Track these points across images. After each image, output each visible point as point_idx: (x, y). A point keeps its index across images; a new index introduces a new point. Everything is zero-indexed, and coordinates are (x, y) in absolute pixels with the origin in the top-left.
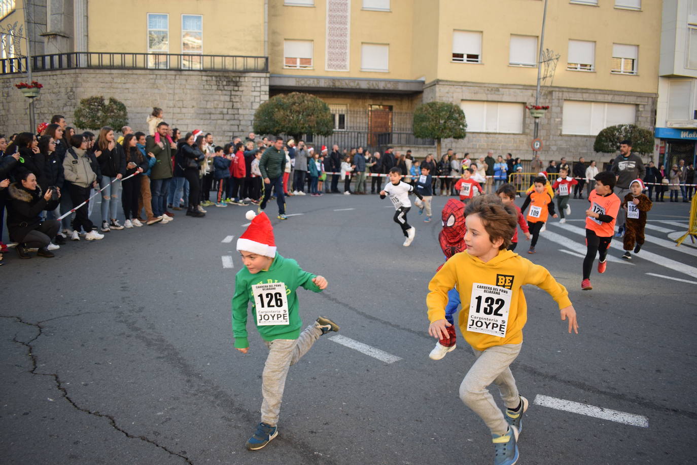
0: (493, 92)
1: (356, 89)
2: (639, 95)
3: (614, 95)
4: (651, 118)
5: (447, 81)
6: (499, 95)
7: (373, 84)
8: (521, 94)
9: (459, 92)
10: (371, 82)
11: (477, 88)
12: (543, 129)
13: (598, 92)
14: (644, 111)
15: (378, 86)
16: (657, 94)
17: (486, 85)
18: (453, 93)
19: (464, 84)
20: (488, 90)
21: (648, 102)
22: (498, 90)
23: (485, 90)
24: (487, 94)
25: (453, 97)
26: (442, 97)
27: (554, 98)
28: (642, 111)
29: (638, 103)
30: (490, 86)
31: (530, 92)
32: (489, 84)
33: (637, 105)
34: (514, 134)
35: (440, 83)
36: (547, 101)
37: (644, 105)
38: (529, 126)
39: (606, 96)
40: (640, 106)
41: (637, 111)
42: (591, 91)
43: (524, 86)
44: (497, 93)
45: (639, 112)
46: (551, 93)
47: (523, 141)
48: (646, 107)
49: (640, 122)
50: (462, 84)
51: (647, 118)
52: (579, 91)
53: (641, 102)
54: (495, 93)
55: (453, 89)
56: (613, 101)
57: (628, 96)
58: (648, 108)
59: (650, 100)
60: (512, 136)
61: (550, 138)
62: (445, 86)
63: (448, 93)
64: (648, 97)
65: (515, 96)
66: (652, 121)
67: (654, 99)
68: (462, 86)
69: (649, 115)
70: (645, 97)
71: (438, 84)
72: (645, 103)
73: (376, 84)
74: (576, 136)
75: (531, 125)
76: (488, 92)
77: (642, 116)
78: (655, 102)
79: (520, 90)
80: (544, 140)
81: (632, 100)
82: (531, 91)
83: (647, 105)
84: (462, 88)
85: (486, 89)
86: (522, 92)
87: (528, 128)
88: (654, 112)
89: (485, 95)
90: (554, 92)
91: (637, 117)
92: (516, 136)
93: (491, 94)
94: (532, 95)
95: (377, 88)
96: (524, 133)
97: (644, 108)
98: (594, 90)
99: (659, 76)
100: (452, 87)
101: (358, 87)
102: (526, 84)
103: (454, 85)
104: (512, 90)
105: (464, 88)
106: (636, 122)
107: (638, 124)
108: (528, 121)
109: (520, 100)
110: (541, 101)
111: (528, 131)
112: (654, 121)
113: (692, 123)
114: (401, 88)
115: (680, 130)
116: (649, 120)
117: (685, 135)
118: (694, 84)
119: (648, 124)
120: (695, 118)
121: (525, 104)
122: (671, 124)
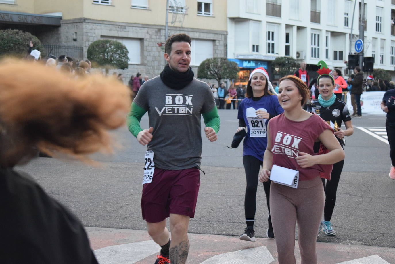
0: (122, 30)
1: (10, 22)
2: (216, 33)
3: (200, 32)
4: (224, 51)
5: (90, 19)
6: (126, 32)
7: (22, 18)
8: (140, 31)
9: (99, 29)
10: (21, 16)
11: (111, 26)
12: (156, 61)
13: (190, 30)
14: (219, 45)
15: (27, 21)
16: (227, 32)
17: (117, 24)
18: (95, 30)
19: (102, 22)
20: (118, 28)
21: (221, 38)
22: (125, 27)
23: (116, 28)
24: (118, 31)
25: (95, 33)
26: (88, 33)
27: (162, 34)
28: (218, 45)
29: (215, 39)
30: (120, 24)
31: (145, 30)
32: (119, 22)
33: (214, 41)
34: (137, 65)
35: (86, 21)
36: (158, 37)
37: (219, 40)
38: (146, 58)
39: (195, 33)
40: (217, 42)
41: (215, 45)
42: (186, 30)
43: (142, 24)
44: (124, 30)
45: (216, 47)
46: (160, 30)
47: (143, 71)
48: (221, 41)
49: (217, 54)
50: (101, 22)
51: (221, 51)
52: (178, 29)
53: (217, 38)
54: (123, 30)
55: (94, 26)
56: (200, 38)
57: (209, 33)
58: (222, 43)
59: (223, 36)
60: (136, 66)
61: (160, 68)
62: (90, 24)
63: (91, 29)
64: (222, 34)
65: (136, 33)
66: (225, 53)
67: (225, 35)
68: (101, 24)
69: (222, 48)
70: (220, 34)
71: (85, 22)
72: (221, 39)
73: (25, 18)
75: (148, 57)
76: (118, 29)
77: (218, 50)
78: (226, 39)
79: (140, 28)
80: (157, 69)
81: (211, 37)
82: (147, 29)
83: (221, 40)
84: (101, 26)
85: (117, 26)
86: (141, 30)
87: (146, 60)
88: (226, 46)
89: (116, 31)
90: (162, 30)
91: (215, 50)
92: (139, 67)
93: (121, 31)
94: (148, 33)
95: (26, 22)
96: (142, 64)
97: (219, 43)
98: (187, 28)
99: (227, 18)
100: (94, 24)
101: (11, 20)
102: (143, 23)
103: (95, 23)
104: (134, 28)
105: (103, 26)
106: (214, 54)
107: (216, 56)
108: (146, 53)
109: (140, 36)
110: (154, 37)
111: (146, 62)
112: (226, 54)
113: (252, 55)
114: (44, 22)
115: (242, 60)
116: (223, 52)
117: (246, 64)
118: (251, 24)
119: (223, 56)
120: (254, 51)
121: (141, 40)
122: (237, 56)
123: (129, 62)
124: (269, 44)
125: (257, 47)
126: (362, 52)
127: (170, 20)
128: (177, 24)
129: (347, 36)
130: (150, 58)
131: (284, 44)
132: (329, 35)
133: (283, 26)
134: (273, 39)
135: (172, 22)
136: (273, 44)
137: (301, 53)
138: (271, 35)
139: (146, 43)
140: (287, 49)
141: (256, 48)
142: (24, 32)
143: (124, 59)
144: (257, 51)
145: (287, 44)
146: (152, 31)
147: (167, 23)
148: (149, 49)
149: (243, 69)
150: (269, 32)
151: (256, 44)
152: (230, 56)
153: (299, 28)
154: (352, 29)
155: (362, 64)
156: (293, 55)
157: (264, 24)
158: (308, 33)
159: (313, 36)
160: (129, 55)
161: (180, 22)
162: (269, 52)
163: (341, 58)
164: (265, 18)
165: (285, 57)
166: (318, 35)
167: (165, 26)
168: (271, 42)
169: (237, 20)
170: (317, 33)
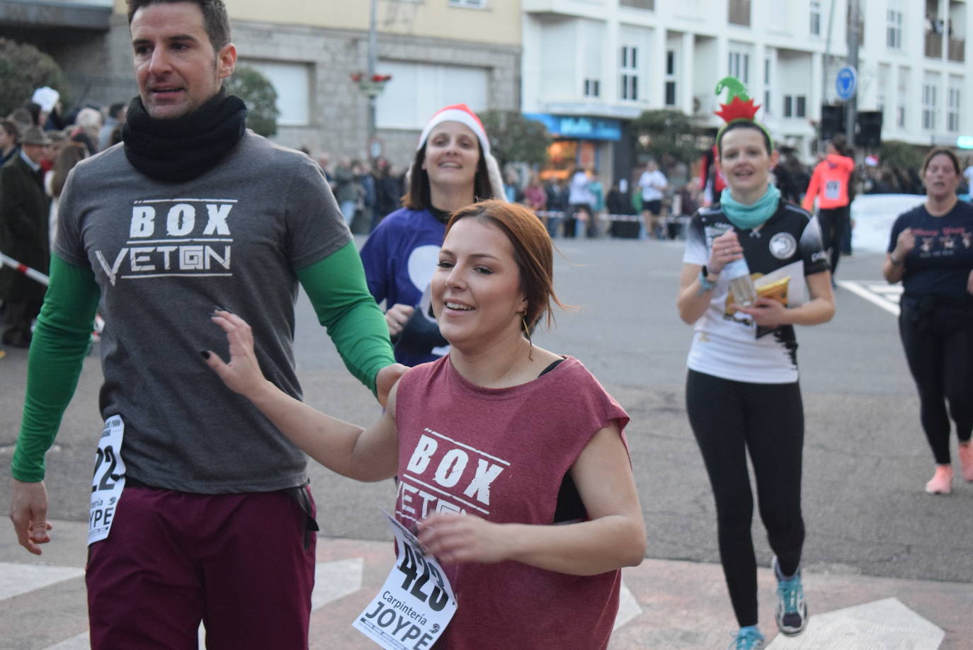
0: (261, 40)
2: (495, 49)
3: (456, 48)
4: (514, 93)
8: (307, 45)
12: (347, 117)
13: (430, 42)
14: (503, 80)
16: (520, 47)
20: (254, 35)
21: (508, 63)
22: (269, 34)
23: (247, 35)
24: (252, 43)
27: (360, 53)
28: (499, 80)
29: (493, 64)
30: (258, 26)
31: (320, 42)
32: (254, 22)
33: (489, 69)
34: (298, 127)
36: (351, 58)
37: (503, 69)
38: (323, 110)
40: (497, 71)
41: (491, 79)
42: (420, 41)
43: (312, 27)
44: (268, 41)
45: (495, 83)
46: (355, 42)
47: (316, 141)
48: (506, 70)
49: (498, 101)
51: (508, 93)
52: (401, 39)
53: (498, 62)
54: (265, 42)
56: (455, 61)
57: (477, 50)
58: (510, 74)
59: (512, 59)
60: (296, 132)
64: (508, 53)
65: (297, 49)
66: (515, 98)
67: (516, 55)
69: (508, 87)
70: (504, 52)
72: (506, 65)
74: (399, 131)
75: (326, 108)
76: (253, 39)
77: (500, 91)
78: (518, 64)
79: (307, 37)
81: (483, 58)
82: (323, 39)
83: (507, 68)
85: (250, 32)
86: (308, 41)
87: (321, 115)
88: (518, 82)
89: (248, 44)
90: (360, 42)
91: (492, 92)
94: (326, 48)
96: (313, 125)
97: (502, 73)
98: (424, 38)
99: (522, 12)
104: (292, 36)
106: (488, 102)
107: (493, 106)
108: (320, 99)
109: (307, 57)
110: (341, 58)
111: (320, 120)
112: (519, 101)
113: (582, 105)
114: (70, 20)
115: (559, 118)
116: (511, 98)
117: (568, 128)
118: (581, 29)
119: (510, 106)
120: (587, 92)
121: (310, 66)
122: (547, 106)
123: (281, 121)
124: (625, 78)
125: (597, 85)
126: (854, 100)
127: (382, 14)
128: (399, 28)
129: (817, 61)
130: (330, 112)
131: (661, 77)
132: (773, 56)
133: (660, 36)
134: (634, 65)
135: (388, 22)
136: (635, 80)
137: (703, 101)
138: (629, 56)
139: (321, 74)
140: (670, 90)
141: (593, 88)
142: (19, 43)
143: (266, 114)
144: (596, 93)
145: (671, 78)
146: (337, 45)
147: (373, 23)
148: (330, 87)
149: (561, 139)
150: (625, 50)
151: (592, 77)
152: (530, 107)
153: (700, 40)
154: (828, 41)
155: (854, 128)
156: (684, 104)
157: (613, 28)
158: (722, 51)
159: (734, 58)
160: (281, 104)
161: (406, 21)
162: (625, 97)
163: (802, 112)
164: (615, 14)
165: (664, 112)
166: (747, 58)
167: (368, 32)
168: (629, 72)
169: (547, 19)
170: (743, 50)
